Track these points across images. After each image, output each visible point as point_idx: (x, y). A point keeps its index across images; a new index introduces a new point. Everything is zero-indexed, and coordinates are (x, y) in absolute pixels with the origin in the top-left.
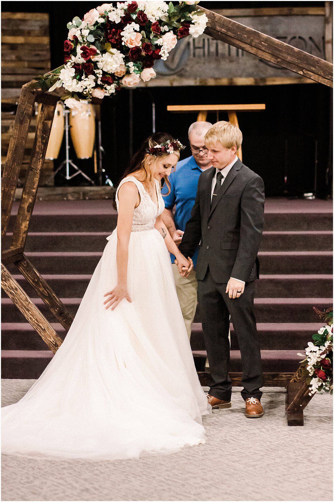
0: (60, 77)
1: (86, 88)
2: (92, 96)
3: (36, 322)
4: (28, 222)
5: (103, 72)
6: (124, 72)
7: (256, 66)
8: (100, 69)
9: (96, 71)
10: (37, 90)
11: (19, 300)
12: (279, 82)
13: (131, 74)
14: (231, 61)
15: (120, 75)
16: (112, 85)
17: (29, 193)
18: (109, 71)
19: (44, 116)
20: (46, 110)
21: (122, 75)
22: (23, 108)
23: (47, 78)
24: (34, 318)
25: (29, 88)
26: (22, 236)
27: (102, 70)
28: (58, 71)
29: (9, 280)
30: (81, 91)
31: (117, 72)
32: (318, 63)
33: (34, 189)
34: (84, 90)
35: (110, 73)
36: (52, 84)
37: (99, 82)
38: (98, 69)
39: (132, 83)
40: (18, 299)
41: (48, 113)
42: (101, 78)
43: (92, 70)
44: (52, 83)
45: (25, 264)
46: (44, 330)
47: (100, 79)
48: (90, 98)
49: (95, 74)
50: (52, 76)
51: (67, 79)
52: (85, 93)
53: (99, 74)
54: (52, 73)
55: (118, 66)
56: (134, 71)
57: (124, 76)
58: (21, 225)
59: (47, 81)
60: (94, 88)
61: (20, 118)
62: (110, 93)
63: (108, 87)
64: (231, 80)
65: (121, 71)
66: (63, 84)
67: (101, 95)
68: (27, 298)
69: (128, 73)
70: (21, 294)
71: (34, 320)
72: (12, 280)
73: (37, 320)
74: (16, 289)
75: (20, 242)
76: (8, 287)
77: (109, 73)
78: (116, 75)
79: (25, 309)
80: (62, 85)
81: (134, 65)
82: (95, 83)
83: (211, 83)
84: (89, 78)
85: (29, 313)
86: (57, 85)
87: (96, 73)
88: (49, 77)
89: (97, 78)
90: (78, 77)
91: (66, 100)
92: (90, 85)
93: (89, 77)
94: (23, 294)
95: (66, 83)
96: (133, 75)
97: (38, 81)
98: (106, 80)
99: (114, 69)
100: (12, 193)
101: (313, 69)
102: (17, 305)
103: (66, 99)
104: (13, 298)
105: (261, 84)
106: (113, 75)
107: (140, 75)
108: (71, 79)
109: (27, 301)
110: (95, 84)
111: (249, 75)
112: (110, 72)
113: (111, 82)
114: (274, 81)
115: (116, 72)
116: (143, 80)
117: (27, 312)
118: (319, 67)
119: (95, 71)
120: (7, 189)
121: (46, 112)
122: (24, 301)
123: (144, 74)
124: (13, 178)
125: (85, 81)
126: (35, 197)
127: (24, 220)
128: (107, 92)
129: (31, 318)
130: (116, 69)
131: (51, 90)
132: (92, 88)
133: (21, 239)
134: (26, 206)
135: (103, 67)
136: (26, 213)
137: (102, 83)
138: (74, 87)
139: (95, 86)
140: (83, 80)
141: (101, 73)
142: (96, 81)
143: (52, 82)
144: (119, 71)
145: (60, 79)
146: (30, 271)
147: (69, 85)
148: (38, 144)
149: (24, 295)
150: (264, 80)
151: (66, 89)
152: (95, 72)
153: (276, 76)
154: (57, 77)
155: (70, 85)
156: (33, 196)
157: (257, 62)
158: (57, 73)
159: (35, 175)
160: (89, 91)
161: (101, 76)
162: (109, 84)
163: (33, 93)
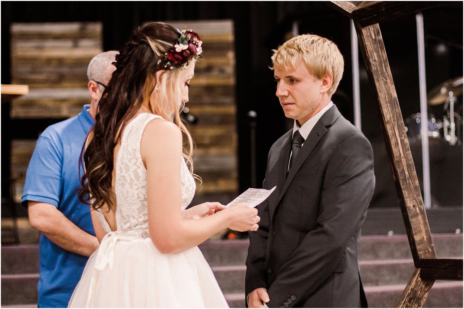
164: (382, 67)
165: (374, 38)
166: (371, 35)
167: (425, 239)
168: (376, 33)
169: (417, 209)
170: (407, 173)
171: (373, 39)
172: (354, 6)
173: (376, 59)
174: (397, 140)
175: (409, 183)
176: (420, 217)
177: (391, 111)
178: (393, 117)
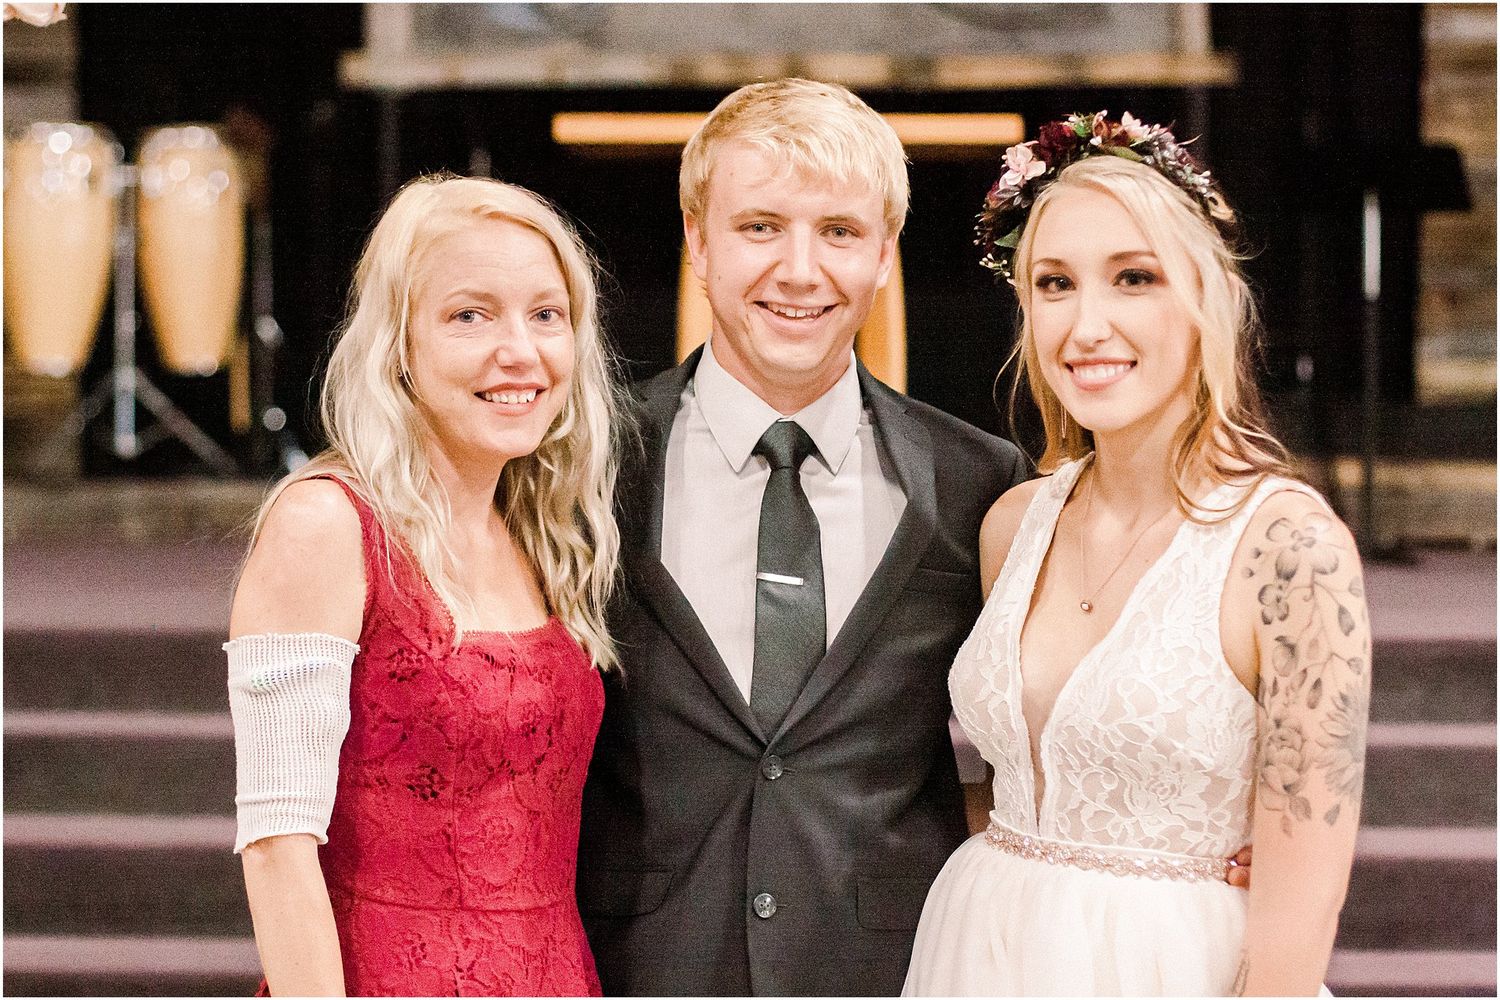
105: (918, 81)
111: (869, 45)
114: (967, 69)
150: (926, 64)
153: (978, 49)
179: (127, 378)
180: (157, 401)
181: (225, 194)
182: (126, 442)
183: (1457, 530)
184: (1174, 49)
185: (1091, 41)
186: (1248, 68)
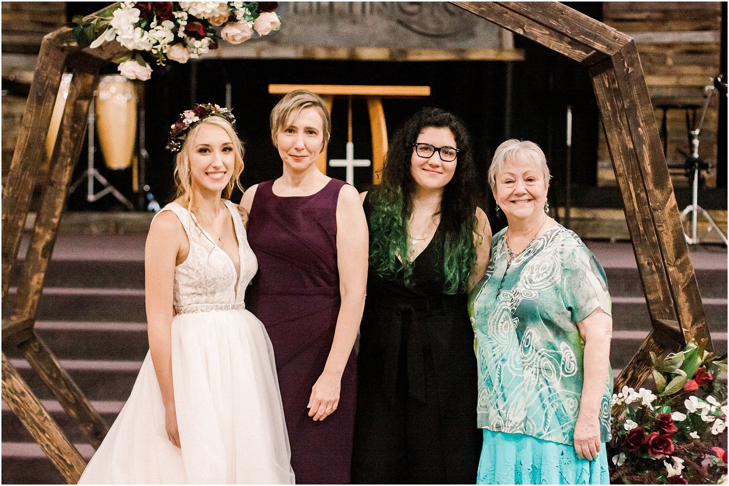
0: (112, 23)
1: (158, 43)
2: (166, 57)
3: (57, 452)
4: (42, 275)
5: (190, 16)
6: (225, 18)
7: (393, 31)
8: (184, 10)
9: (177, 15)
10: (70, 45)
11: (28, 414)
12: (426, 56)
13: (237, 21)
14: (354, 22)
15: (218, 22)
16: (203, 40)
17: (47, 225)
18: (200, 15)
19: (75, 92)
20: (79, 81)
21: (222, 22)
22: (43, 77)
23: (88, 24)
24: (54, 445)
25: (54, 40)
26: (33, 298)
27: (186, 12)
28: (107, 12)
29: (10, 378)
30: (148, 49)
31: (213, 17)
32: (563, 14)
33: (54, 217)
34: (154, 47)
35: (201, 19)
36: (96, 35)
37: (181, 34)
38: (181, 10)
39: (238, 38)
40: (26, 412)
41: (83, 87)
42: (185, 26)
43: (171, 12)
44: (97, 33)
45: (35, 346)
46: (71, 467)
47: (183, 29)
48: (164, 62)
49: (173, 19)
50: (97, 22)
51: (125, 28)
52: (155, 52)
53: (182, 18)
54: (97, 15)
55: (216, 7)
56: (245, 16)
57: (224, 25)
58: (31, 279)
59: (89, 28)
60: (171, 44)
61: (37, 93)
62: (199, 53)
63: (197, 44)
64: (352, 51)
65: (221, 16)
66: (117, 35)
67: (183, 58)
68: (41, 411)
69: (233, 19)
70: (31, 403)
71: (53, 448)
72: (14, 376)
73: (58, 449)
74: (23, 393)
75: (27, 309)
76: (9, 389)
77: (199, 18)
78: (211, 22)
79: (39, 429)
80: (116, 38)
81: (243, 6)
82: (173, 36)
83: (321, 54)
84: (163, 27)
85: (45, 436)
86: (107, 36)
87: (176, 17)
88: (92, 22)
89: (178, 26)
90: (143, 25)
91: (121, 64)
92: (164, 38)
93: (164, 23)
94: (33, 402)
95: (123, 34)
96: (241, 22)
97: (71, 29)
98: (194, 30)
99: (209, 11)
100: (20, 223)
101: (554, 23)
102: (23, 421)
103: (123, 61)
104: (17, 410)
105: (400, 59)
106: (205, 22)
107: (253, 23)
108: (132, 27)
109: (42, 415)
110: (174, 38)
111: (381, 45)
112: (201, 17)
113: (201, 33)
114: (419, 54)
115: (211, 16)
116: (257, 33)
117: (40, 434)
118: (564, 19)
119: (174, 13)
120: (10, 218)
121: (79, 86)
122: (36, 415)
123: (259, 23)
124: (23, 198)
125: (157, 30)
126: (57, 232)
127: (37, 271)
128: (195, 52)
129: (47, 445)
130: (213, 11)
131: (95, 45)
132: (168, 44)
133: (30, 303)
134: (40, 246)
135: (189, 8)
136: (40, 258)
137: (185, 36)
138: (136, 41)
139: (172, 40)
140: (153, 29)
141: (186, 18)
142: (175, 31)
143: (97, 31)
144: (217, 16)
145: (111, 27)
146: (45, 359)
147: (128, 38)
148: (64, 140)
149: (37, 403)
150: (403, 52)
151: (122, 45)
152: (174, 16)
153: (424, 47)
154: (106, 23)
155: (131, 37)
156: (53, 230)
157: (394, 24)
158: (105, 16)
159: (57, 193)
160: (162, 49)
161: (185, 23)
162: (199, 38)
163: (63, 49)
164: (616, 117)
165: (607, 86)
166: (604, 83)
167: (662, 299)
168: (611, 81)
169: (653, 267)
170: (641, 229)
171: (607, 88)
172: (584, 54)
173: (609, 108)
174: (631, 194)
175: (645, 240)
176: (656, 276)
177: (625, 164)
178: (628, 169)
179: (92, 171)
180: (103, 180)
181: (129, 101)
182: (91, 198)
183: (605, 236)
184: (500, 47)
185: (469, 43)
186: (527, 55)
